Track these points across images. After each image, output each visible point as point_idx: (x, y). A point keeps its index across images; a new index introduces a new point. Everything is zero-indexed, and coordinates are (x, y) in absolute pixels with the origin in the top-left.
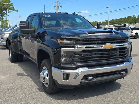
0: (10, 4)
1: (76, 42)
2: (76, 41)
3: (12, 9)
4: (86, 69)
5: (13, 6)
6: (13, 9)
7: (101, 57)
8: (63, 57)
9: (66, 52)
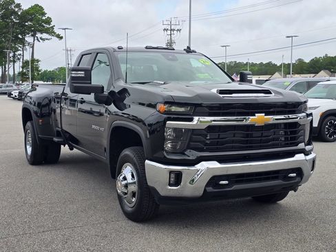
0: (44, 18)
1: (195, 109)
2: (196, 107)
3: (47, 33)
4: (214, 165)
5: (52, 24)
6: (50, 31)
7: (247, 142)
8: (169, 140)
9: (176, 130)
